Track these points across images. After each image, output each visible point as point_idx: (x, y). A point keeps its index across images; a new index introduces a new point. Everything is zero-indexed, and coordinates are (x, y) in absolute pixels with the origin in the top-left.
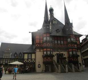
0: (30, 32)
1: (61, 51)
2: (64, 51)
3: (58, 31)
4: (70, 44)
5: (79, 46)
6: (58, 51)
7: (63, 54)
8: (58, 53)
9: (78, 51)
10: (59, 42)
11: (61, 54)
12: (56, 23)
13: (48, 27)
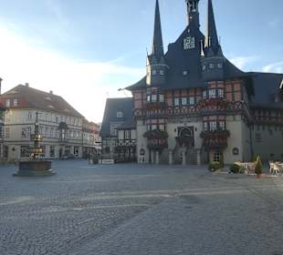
0: (120, 90)
1: (189, 122)
3: (185, 73)
6: (181, 122)
7: (193, 127)
8: (182, 125)
9: (234, 120)
12: (193, 46)
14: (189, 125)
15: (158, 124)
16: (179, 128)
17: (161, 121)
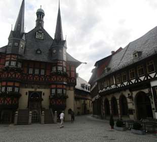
1: (39, 88)
2: (45, 88)
3: (39, 52)
4: (54, 77)
5: (72, 81)
6: (32, 88)
7: (41, 92)
8: (33, 90)
9: (69, 90)
10: (37, 72)
11: (38, 92)
12: (42, 38)
13: (16, 44)
14: (38, 90)
15: (14, 87)
16: (30, 92)
17: (17, 84)
